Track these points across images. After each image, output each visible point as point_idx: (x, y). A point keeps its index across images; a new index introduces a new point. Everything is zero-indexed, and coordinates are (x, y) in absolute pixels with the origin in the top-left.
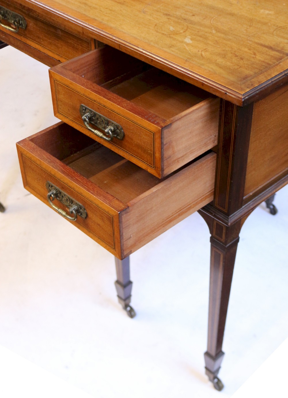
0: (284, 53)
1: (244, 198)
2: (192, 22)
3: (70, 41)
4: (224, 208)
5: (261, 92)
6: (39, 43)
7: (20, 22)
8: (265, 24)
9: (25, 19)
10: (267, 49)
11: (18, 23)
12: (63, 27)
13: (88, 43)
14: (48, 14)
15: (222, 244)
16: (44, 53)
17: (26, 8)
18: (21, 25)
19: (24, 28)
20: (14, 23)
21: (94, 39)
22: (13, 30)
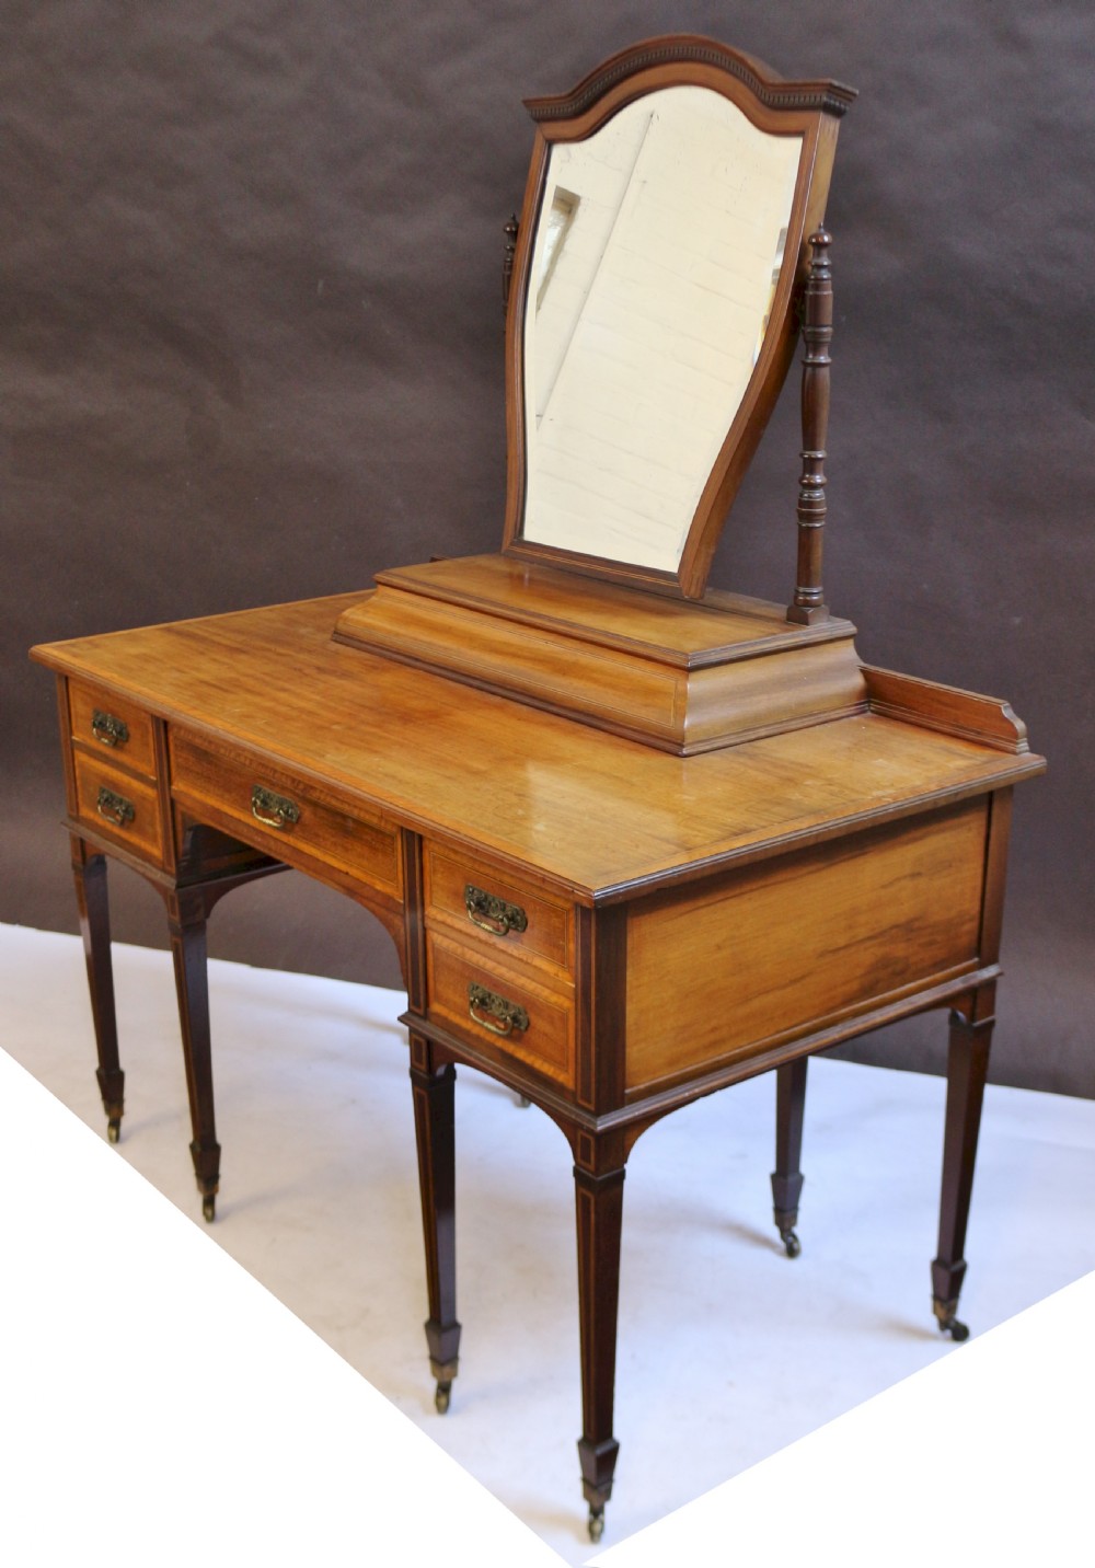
1: (627, 1091)
4: (589, 1102)
6: (317, 845)
7: (290, 811)
9: (297, 806)
10: (657, 841)
11: (286, 812)
12: (356, 813)
13: (393, 838)
14: (332, 790)
15: (590, 1175)
16: (324, 863)
17: (301, 786)
18: (291, 816)
19: (294, 820)
20: (279, 813)
21: (402, 828)
22: (275, 824)
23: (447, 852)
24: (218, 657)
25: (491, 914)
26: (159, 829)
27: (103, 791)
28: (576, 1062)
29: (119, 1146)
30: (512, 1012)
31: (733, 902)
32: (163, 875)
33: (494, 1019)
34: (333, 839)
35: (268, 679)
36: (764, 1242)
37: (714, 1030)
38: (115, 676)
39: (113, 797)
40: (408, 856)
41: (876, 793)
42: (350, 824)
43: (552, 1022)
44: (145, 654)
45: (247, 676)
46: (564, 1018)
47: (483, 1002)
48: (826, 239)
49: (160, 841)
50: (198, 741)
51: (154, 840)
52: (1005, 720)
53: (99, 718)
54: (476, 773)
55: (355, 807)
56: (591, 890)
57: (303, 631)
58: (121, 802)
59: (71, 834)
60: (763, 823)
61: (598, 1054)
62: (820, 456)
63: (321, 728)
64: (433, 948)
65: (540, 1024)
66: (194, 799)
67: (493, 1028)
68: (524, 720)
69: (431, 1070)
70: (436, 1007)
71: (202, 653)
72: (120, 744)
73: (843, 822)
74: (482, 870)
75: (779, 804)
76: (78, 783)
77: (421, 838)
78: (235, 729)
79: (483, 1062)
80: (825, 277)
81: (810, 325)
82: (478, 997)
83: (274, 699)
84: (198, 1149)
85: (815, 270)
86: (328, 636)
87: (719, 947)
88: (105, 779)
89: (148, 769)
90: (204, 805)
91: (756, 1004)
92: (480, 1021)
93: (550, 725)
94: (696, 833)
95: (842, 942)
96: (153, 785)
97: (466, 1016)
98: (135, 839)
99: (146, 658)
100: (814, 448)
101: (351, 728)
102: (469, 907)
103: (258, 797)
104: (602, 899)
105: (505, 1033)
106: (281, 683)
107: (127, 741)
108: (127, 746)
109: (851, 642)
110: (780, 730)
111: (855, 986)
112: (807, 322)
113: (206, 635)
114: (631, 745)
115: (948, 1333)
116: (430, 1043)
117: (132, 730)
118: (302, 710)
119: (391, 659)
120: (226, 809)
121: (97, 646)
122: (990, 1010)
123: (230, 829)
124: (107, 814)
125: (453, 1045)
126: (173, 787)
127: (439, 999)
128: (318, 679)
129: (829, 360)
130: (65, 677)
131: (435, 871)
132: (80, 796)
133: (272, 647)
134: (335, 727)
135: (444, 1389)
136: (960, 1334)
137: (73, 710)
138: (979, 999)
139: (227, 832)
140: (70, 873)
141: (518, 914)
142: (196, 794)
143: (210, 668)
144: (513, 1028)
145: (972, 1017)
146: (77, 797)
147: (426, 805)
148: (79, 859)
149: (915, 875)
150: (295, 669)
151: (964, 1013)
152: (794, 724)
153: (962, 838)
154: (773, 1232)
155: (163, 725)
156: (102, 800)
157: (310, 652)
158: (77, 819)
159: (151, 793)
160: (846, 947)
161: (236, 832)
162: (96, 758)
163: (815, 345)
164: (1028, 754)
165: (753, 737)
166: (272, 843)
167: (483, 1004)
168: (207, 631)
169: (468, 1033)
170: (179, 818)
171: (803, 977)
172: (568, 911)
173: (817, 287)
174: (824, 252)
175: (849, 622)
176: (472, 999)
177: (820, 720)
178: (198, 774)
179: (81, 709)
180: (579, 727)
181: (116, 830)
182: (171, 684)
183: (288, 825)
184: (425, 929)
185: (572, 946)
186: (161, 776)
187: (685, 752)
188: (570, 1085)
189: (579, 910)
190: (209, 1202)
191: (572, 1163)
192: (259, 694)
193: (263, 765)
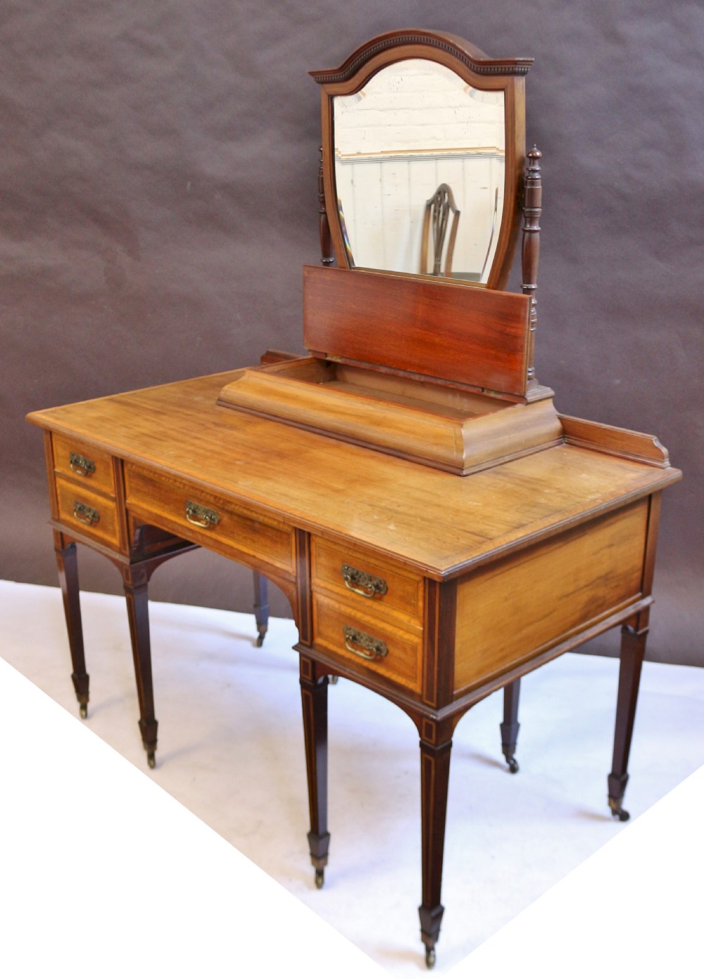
0: (487, 538)
1: (455, 692)
2: (397, 512)
3: (268, 534)
4: (432, 701)
5: (461, 570)
6: (233, 538)
7: (213, 517)
8: (471, 514)
9: (218, 514)
10: (470, 535)
11: (211, 518)
12: (261, 518)
13: (289, 535)
14: (247, 505)
15: (432, 747)
16: (237, 550)
17: (221, 501)
18: (214, 520)
19: (216, 523)
20: (206, 518)
21: (296, 528)
22: (203, 526)
23: (329, 544)
24: (148, 417)
25: (361, 583)
26: (117, 528)
27: (77, 503)
28: (423, 677)
29: (87, 721)
30: (376, 645)
31: (514, 570)
32: (121, 556)
33: (362, 649)
34: (244, 535)
35: (185, 431)
36: (495, 764)
37: (502, 650)
38: (87, 431)
39: (84, 507)
40: (300, 545)
41: (590, 497)
42: (257, 525)
43: (404, 650)
44: (101, 417)
45: (172, 429)
46: (414, 649)
47: (354, 638)
48: (538, 154)
49: (118, 535)
50: (145, 473)
51: (114, 534)
52: (656, 447)
53: (75, 457)
54: (337, 491)
55: (261, 514)
56: (439, 570)
57: (197, 399)
58: (90, 510)
59: (54, 530)
60: (531, 520)
61: (439, 672)
62: (533, 287)
63: (229, 463)
64: (317, 605)
65: (396, 652)
66: (143, 509)
67: (362, 654)
68: (355, 454)
69: (315, 679)
70: (319, 641)
71: (137, 415)
72: (89, 474)
73: (578, 517)
74: (355, 555)
75: (535, 506)
76: (59, 498)
77: (309, 534)
78: (173, 466)
79: (355, 675)
80: (537, 177)
81: (528, 207)
82: (350, 635)
83: (193, 445)
84: (144, 724)
85: (531, 173)
86: (213, 402)
87: (506, 599)
88: (78, 496)
89: (110, 489)
90: (150, 513)
91: (525, 632)
92: (353, 650)
93: (373, 457)
94: (491, 528)
95: (571, 589)
96: (113, 500)
97: (342, 646)
98: (100, 533)
99: (102, 419)
100: (530, 283)
101: (248, 463)
102: (346, 579)
103: (190, 508)
104: (448, 576)
105: (372, 658)
106: (193, 434)
107: (94, 472)
108: (94, 475)
109: (551, 400)
110: (517, 457)
111: (577, 615)
112: (526, 205)
113: (136, 403)
114: (430, 470)
115: (617, 817)
116: (314, 663)
117: (98, 465)
118: (212, 451)
119: (258, 416)
120: (165, 515)
121: (69, 412)
122: (646, 623)
123: (169, 528)
124: (81, 518)
125: (333, 665)
126: (127, 501)
127: (320, 635)
128: (217, 431)
129: (539, 229)
130: (50, 432)
131: (319, 556)
132: (60, 506)
133: (181, 410)
134: (238, 462)
135: (320, 874)
136: (624, 817)
137: (55, 454)
138: (641, 617)
139: (166, 529)
140: (54, 554)
141: (381, 583)
142: (145, 506)
143: (146, 425)
144: (377, 655)
145: (637, 629)
146: (58, 507)
147: (314, 514)
148: (60, 545)
149: (611, 546)
150: (200, 424)
151: (633, 626)
152: (524, 453)
153: (634, 522)
154: (501, 758)
155: (120, 463)
156: (77, 509)
157: (205, 412)
158: (58, 520)
159: (112, 505)
160: (573, 593)
161: (173, 530)
162: (71, 483)
163: (531, 219)
164: (670, 468)
165: (502, 462)
166: (200, 537)
167: (354, 640)
168: (136, 400)
169: (342, 657)
170: (131, 520)
171: (551, 613)
172: (418, 582)
173: (533, 184)
174: (537, 162)
175: (549, 388)
176: (347, 636)
177: (538, 450)
178: (145, 493)
179: (60, 451)
180: (391, 458)
181: (87, 528)
182: (124, 436)
183: (211, 526)
184: (311, 592)
185: (421, 604)
186: (119, 493)
187: (464, 474)
188: (418, 690)
189: (427, 581)
190: (151, 756)
191: (418, 739)
192: (183, 442)
193: (193, 488)
